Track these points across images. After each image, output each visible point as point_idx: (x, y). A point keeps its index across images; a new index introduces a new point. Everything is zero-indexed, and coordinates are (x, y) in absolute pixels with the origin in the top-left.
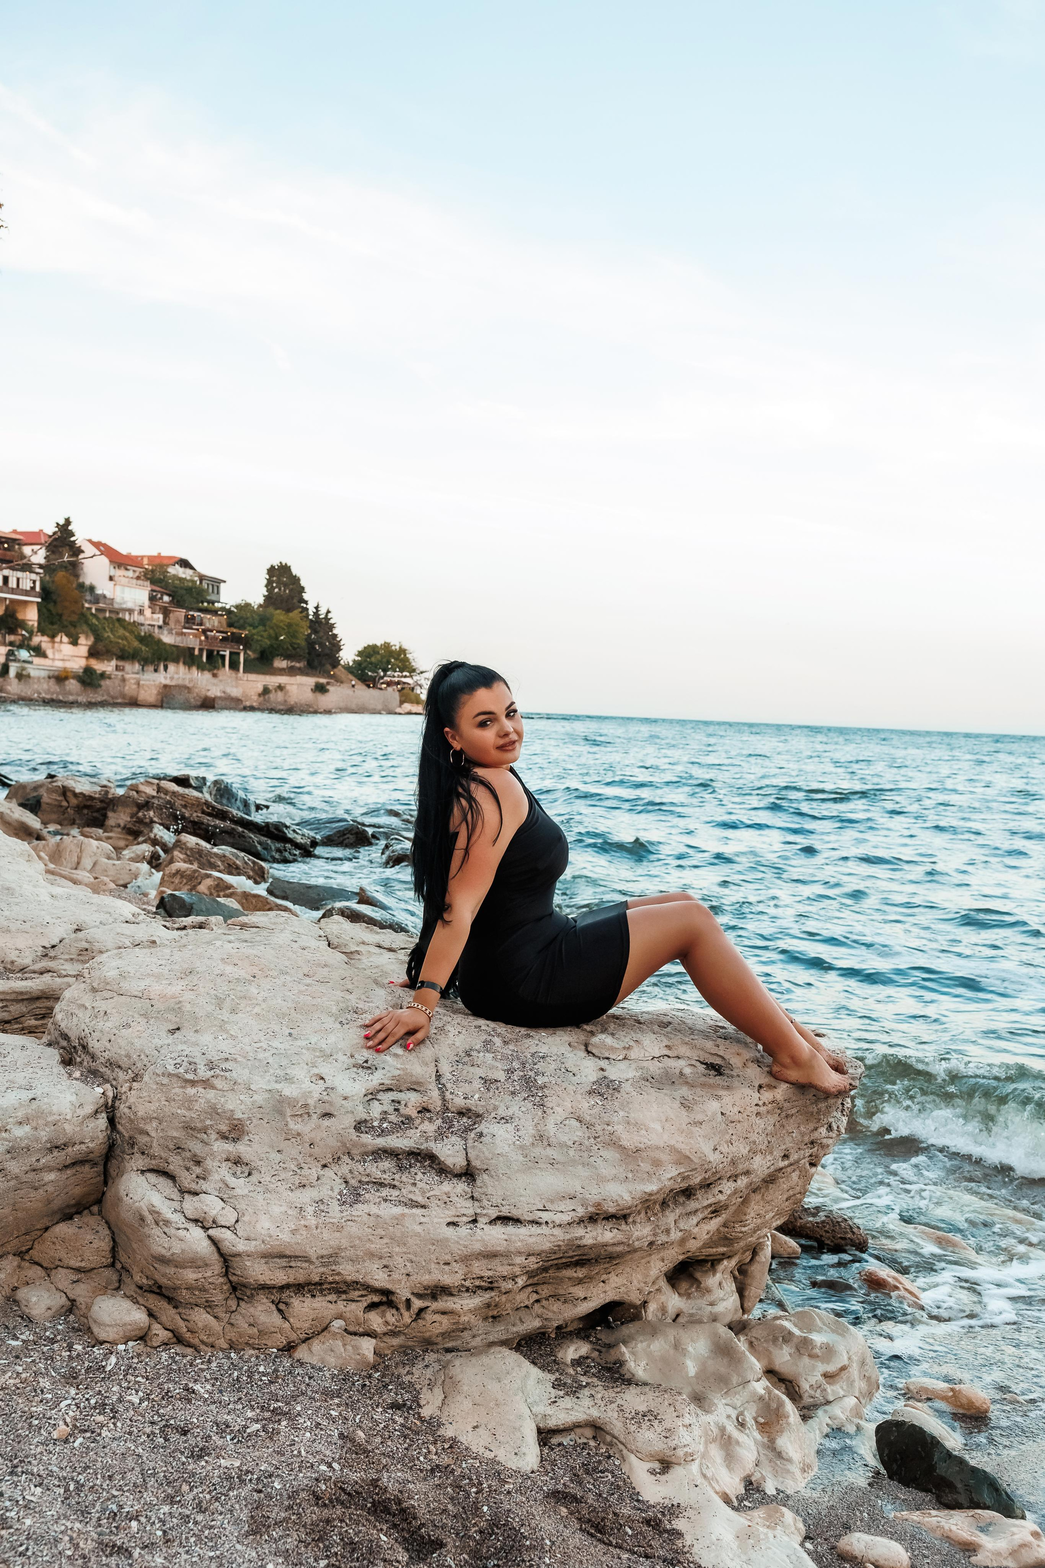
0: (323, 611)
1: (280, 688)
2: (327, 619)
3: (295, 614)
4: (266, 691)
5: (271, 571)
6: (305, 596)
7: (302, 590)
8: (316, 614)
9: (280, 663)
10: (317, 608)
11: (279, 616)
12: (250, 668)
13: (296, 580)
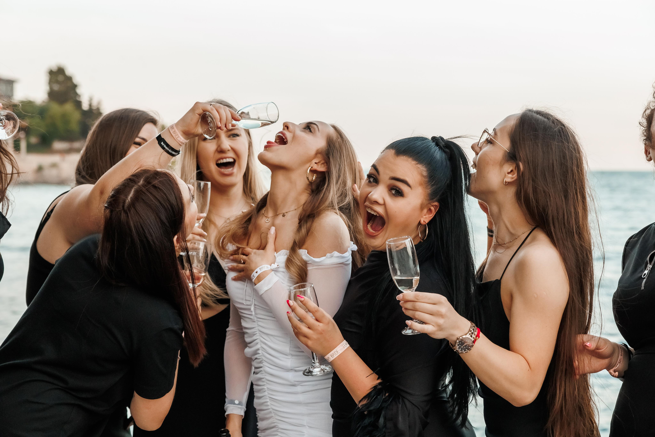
0: (95, 104)
1: (54, 165)
2: (98, 109)
3: (69, 107)
4: (40, 169)
5: (51, 73)
6: (79, 91)
7: (75, 86)
8: (90, 105)
9: (58, 145)
10: (91, 100)
11: (56, 109)
12: (31, 149)
13: (69, 79)
